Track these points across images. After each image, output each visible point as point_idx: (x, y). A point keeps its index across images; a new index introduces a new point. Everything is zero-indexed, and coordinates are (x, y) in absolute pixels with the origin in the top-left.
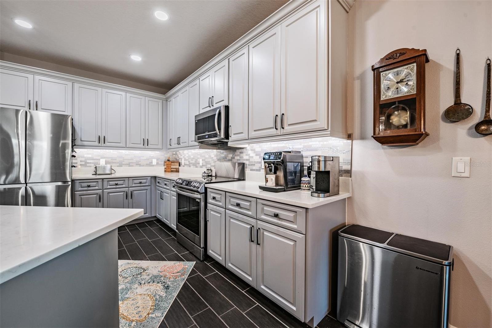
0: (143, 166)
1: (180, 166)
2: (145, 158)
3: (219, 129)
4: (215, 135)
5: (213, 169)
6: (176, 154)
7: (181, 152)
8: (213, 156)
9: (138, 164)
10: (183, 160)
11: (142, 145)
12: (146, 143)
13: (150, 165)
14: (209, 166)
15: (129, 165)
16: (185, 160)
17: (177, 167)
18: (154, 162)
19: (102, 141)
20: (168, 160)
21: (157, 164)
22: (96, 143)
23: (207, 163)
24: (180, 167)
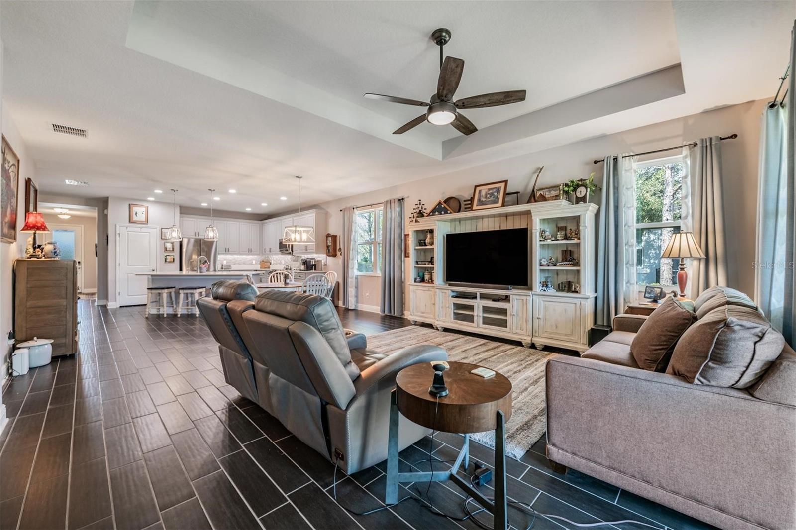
0: (247, 264)
1: (270, 264)
2: (248, 260)
3: (289, 247)
4: (287, 250)
5: (289, 265)
6: (268, 257)
7: (271, 256)
8: (289, 259)
9: (244, 263)
10: (273, 261)
11: (247, 252)
12: (250, 251)
13: (252, 264)
14: (287, 264)
15: (239, 264)
16: (274, 261)
17: (269, 265)
18: (254, 262)
19: (227, 251)
20: (263, 261)
21: (256, 263)
22: (224, 252)
23: (286, 262)
24: (271, 266)
